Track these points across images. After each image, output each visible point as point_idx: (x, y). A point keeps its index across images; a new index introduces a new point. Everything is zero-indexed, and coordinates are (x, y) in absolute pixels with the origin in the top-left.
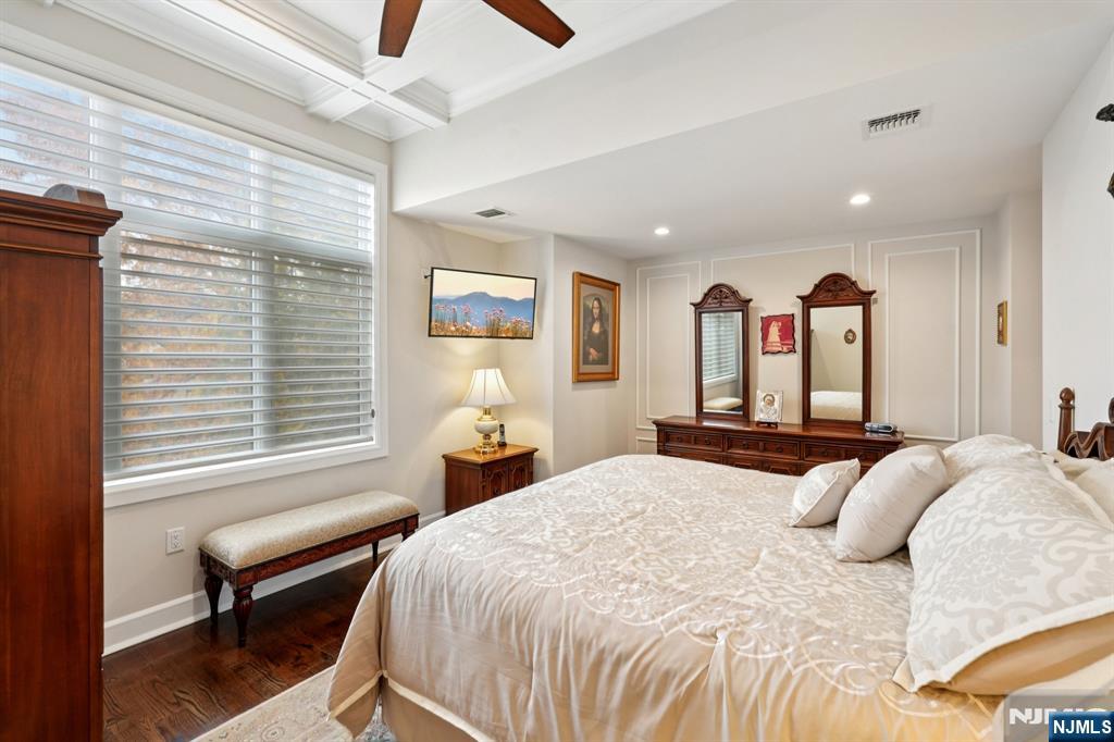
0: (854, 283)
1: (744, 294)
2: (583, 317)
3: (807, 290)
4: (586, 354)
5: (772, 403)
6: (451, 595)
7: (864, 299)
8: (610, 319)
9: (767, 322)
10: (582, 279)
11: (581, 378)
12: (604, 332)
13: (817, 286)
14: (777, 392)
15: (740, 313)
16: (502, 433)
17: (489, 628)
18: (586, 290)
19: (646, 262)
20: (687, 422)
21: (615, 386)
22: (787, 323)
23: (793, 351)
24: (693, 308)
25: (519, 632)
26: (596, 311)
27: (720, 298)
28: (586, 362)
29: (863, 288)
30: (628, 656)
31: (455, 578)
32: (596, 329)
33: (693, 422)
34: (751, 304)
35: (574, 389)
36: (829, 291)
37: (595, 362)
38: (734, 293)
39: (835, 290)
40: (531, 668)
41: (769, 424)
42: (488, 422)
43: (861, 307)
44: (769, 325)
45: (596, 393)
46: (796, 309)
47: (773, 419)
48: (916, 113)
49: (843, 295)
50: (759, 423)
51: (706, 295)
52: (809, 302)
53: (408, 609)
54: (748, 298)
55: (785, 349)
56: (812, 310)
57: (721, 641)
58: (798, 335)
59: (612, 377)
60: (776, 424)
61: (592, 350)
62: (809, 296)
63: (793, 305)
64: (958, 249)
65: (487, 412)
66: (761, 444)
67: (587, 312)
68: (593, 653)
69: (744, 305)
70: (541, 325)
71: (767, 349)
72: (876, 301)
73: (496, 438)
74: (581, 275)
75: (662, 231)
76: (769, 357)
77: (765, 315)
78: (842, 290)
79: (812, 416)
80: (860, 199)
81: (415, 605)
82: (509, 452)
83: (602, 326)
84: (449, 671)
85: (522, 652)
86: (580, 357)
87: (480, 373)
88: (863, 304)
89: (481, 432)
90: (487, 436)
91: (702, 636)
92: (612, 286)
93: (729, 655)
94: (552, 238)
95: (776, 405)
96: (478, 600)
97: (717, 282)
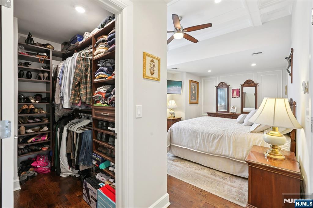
0: (253, 82)
1: (228, 84)
2: (191, 89)
3: (243, 83)
4: (192, 98)
5: (234, 108)
6: (184, 130)
7: (256, 85)
8: (197, 90)
9: (233, 91)
10: (191, 81)
11: (191, 103)
12: (195, 93)
13: (245, 83)
14: (235, 106)
15: (227, 89)
16: (174, 114)
17: (191, 133)
18: (192, 84)
19: (204, 77)
20: (214, 113)
21: (197, 105)
22: (238, 91)
23: (239, 97)
24: (216, 87)
25: (196, 133)
26: (194, 88)
27: (222, 85)
28: (192, 99)
29: (255, 83)
30: (213, 134)
31: (184, 128)
32: (194, 92)
33: (216, 113)
34: (230, 86)
35: (189, 105)
36: (248, 83)
37: (193, 100)
38: (226, 84)
39: (249, 83)
40: (198, 138)
41: (234, 113)
42: (172, 111)
43: (255, 87)
44: (234, 91)
45: (194, 106)
46: (240, 88)
47: (234, 112)
48: (261, 52)
49: (251, 84)
50: (231, 113)
51: (219, 84)
52: (243, 86)
53: (176, 133)
54: (229, 85)
55: (237, 97)
56: (244, 88)
57: (226, 130)
58: (241, 93)
59: (197, 103)
60: (235, 113)
61: (193, 97)
62: (243, 84)
63: (239, 87)
64: (277, 74)
65: (172, 109)
66: (232, 117)
67: (192, 88)
68: (208, 134)
69: (228, 87)
70: (183, 91)
71: (233, 97)
72: (258, 86)
73: (173, 115)
74: (191, 80)
75: (210, 71)
76: (234, 98)
77: (233, 89)
78: (251, 83)
79: (244, 111)
80: (254, 65)
81: (177, 133)
82: (175, 118)
83: (195, 91)
84: (184, 141)
85: (197, 136)
86: (190, 98)
87: (171, 101)
88: (255, 86)
89: (170, 113)
90: (172, 114)
91: (224, 130)
92: (197, 83)
93: (227, 132)
94: (185, 73)
95: (235, 109)
96: (189, 130)
97: (221, 82)
